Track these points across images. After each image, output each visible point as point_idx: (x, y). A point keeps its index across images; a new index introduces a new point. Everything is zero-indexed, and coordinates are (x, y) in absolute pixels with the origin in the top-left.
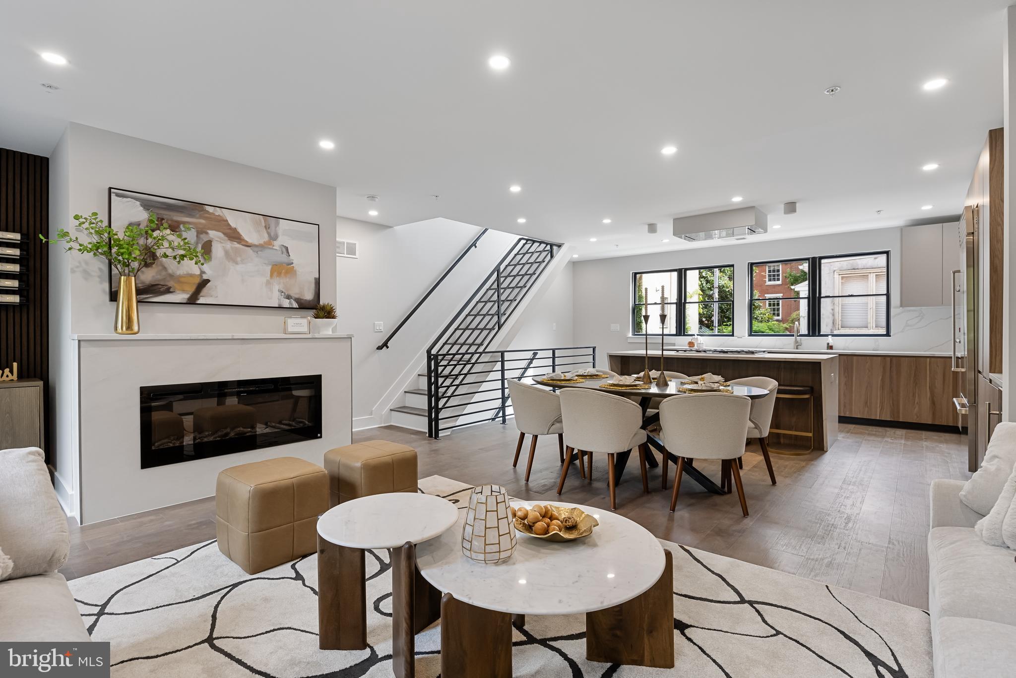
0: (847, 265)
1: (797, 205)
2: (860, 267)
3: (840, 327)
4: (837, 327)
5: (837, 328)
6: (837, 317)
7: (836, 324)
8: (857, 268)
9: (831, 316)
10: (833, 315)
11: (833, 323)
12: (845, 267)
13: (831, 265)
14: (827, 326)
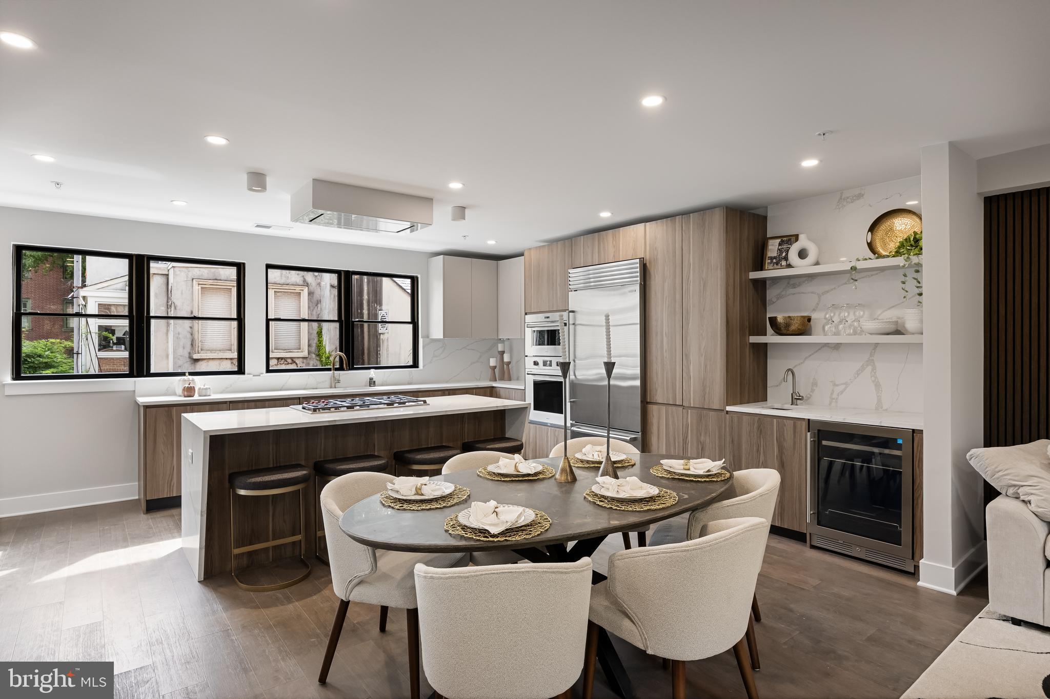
0: (208, 273)
1: (467, 211)
2: (222, 278)
3: (200, 349)
4: (197, 349)
5: (197, 351)
6: (197, 337)
7: (195, 345)
8: (219, 279)
9: (189, 336)
10: (192, 335)
11: (192, 345)
12: (206, 276)
13: (188, 271)
14: (184, 348)
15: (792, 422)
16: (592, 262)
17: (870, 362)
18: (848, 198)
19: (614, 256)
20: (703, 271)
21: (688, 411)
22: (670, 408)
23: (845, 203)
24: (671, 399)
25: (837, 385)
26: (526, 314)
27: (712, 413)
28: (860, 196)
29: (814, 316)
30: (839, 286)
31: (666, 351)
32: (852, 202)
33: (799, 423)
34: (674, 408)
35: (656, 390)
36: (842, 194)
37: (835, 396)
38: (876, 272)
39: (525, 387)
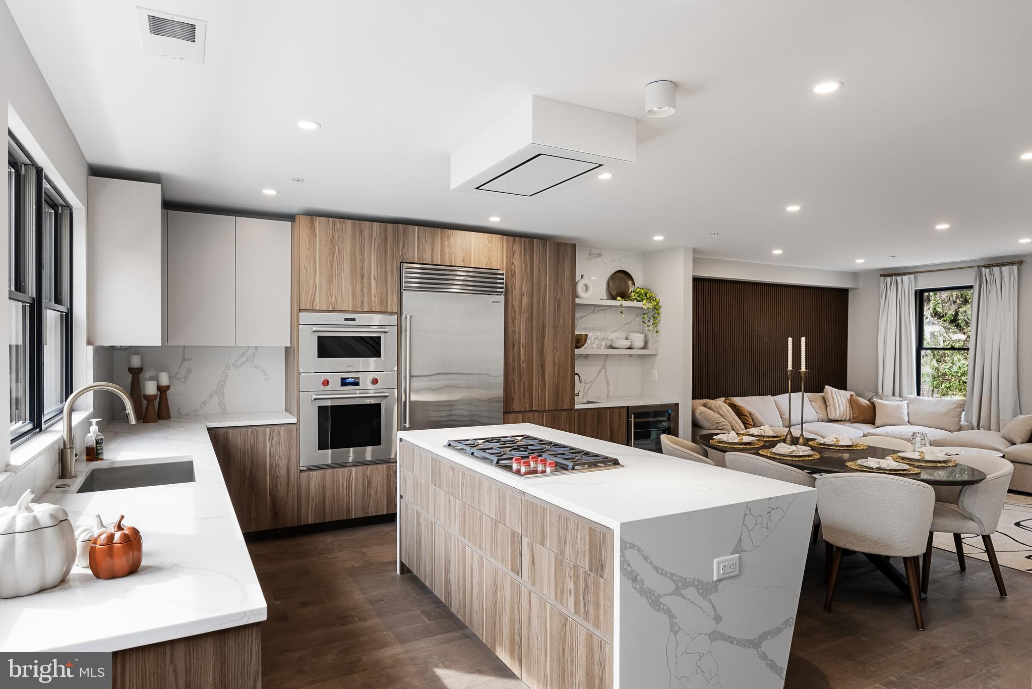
15: (618, 410)
16: (432, 260)
17: (604, 366)
18: (594, 254)
19: (463, 260)
20: (557, 293)
21: (543, 415)
22: (527, 414)
23: (592, 257)
24: (527, 406)
25: (587, 384)
26: (300, 310)
27: (563, 413)
28: (600, 255)
29: (590, 335)
30: (588, 315)
31: (523, 361)
32: (596, 258)
33: (622, 410)
34: (530, 414)
35: (513, 400)
36: (591, 250)
37: (586, 391)
38: (606, 308)
39: (298, 420)
